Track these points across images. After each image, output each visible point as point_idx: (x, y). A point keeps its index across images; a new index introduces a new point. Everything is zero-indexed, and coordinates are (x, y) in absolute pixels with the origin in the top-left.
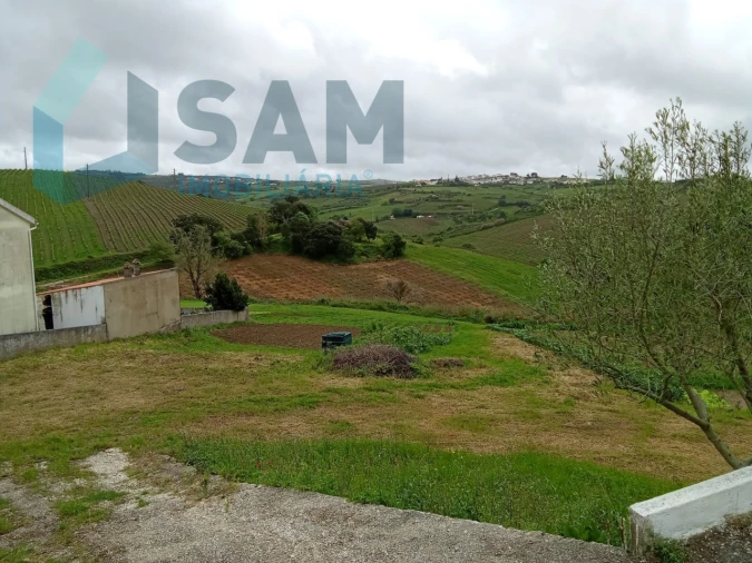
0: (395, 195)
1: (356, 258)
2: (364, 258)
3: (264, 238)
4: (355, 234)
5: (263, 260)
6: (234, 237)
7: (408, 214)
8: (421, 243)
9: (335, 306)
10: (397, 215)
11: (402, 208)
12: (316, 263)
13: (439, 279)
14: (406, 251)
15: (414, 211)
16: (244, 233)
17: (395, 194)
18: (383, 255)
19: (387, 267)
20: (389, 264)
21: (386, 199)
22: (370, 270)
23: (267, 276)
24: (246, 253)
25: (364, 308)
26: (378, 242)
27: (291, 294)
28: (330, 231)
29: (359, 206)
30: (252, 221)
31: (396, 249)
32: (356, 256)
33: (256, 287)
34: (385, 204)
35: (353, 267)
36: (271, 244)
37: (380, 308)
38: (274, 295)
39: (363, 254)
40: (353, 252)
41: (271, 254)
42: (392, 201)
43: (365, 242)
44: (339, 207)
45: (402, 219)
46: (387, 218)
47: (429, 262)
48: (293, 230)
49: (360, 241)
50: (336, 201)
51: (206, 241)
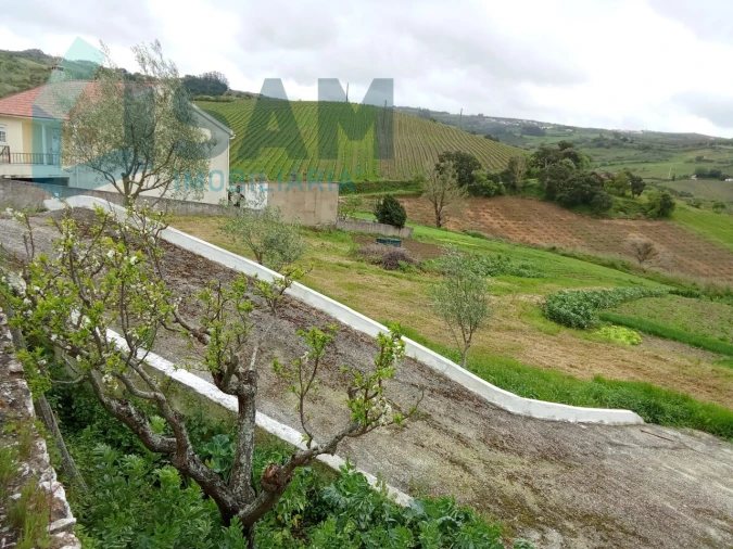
0: (706, 153)
1: (611, 212)
2: (622, 214)
3: (519, 182)
4: (618, 187)
5: (512, 202)
6: (490, 177)
7: (715, 175)
8: (697, 207)
9: (564, 255)
10: (701, 175)
11: (709, 167)
12: (567, 212)
13: (702, 248)
14: (675, 213)
15: (724, 173)
16: (502, 174)
17: (707, 151)
18: (645, 213)
19: (646, 227)
20: (649, 224)
21: (692, 156)
22: (624, 227)
23: (511, 218)
24: (499, 193)
25: (595, 263)
26: (643, 198)
27: (528, 238)
28: (588, 181)
29: (657, 161)
30: (513, 163)
31: (663, 209)
32: (612, 210)
33: (496, 226)
34: (691, 162)
35: (606, 221)
36: (525, 187)
37: (612, 266)
38: (511, 236)
39: (621, 210)
40: (609, 206)
41: (523, 197)
42: (699, 159)
43: (628, 197)
44: (635, 160)
45: (705, 181)
46: (686, 177)
47: (697, 229)
48: (551, 176)
49: (623, 195)
50: (633, 153)
51: (454, 176)
